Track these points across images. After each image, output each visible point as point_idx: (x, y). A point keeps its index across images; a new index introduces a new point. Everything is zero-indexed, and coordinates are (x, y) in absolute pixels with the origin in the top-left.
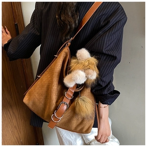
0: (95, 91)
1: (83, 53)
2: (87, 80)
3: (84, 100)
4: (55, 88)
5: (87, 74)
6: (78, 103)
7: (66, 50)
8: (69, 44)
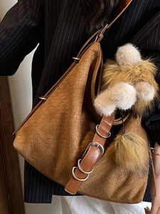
0: (150, 124)
1: (130, 53)
2: (136, 103)
3: (132, 139)
4: (77, 117)
5: (139, 91)
6: (122, 143)
7: (96, 47)
8: (101, 35)
